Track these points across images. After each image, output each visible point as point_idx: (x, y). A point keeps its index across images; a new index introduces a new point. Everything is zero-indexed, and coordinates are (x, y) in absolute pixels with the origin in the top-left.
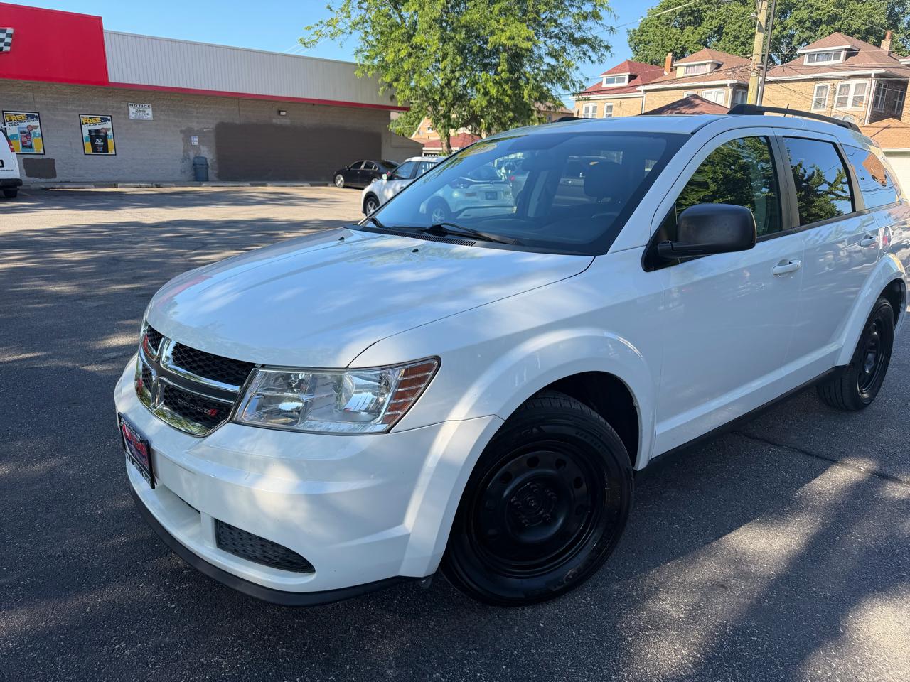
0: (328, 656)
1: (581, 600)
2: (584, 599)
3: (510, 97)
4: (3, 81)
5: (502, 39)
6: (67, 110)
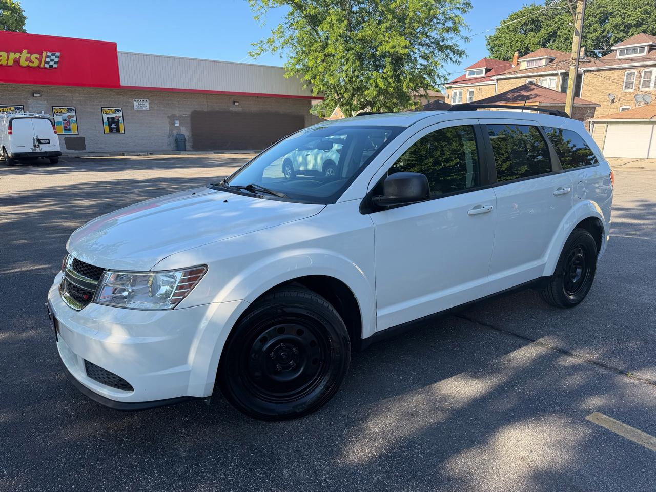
0: (151, 444)
1: (318, 419)
2: (320, 419)
3: (393, 88)
4: (53, 87)
5: (387, 48)
6: (93, 105)
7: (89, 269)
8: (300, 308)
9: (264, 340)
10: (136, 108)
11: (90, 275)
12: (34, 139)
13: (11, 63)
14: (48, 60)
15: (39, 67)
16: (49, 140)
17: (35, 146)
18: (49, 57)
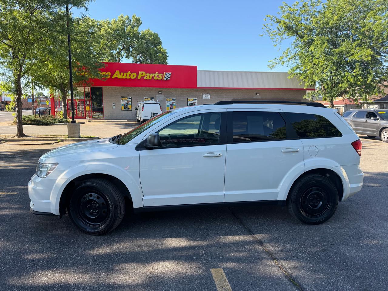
4: (167, 89)
6: (184, 97)
10: (204, 98)
12: (152, 113)
13: (151, 78)
14: (166, 76)
15: (162, 80)
16: (158, 114)
17: (152, 116)
18: (166, 75)
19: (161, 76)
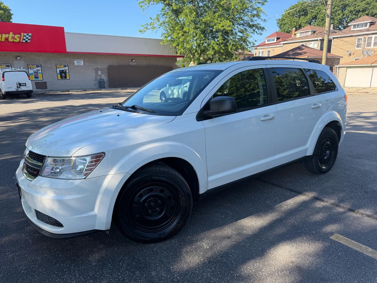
1: (174, 242)
2: (175, 241)
3: (223, 50)
4: (28, 53)
5: (219, 27)
6: (51, 63)
7: (37, 156)
8: (161, 176)
9: (141, 196)
10: (76, 64)
11: (38, 160)
12: (17, 84)
13: (3, 40)
14: (25, 38)
15: (19, 42)
16: (25, 83)
17: (18, 87)
18: (25, 36)
19: (18, 37)
